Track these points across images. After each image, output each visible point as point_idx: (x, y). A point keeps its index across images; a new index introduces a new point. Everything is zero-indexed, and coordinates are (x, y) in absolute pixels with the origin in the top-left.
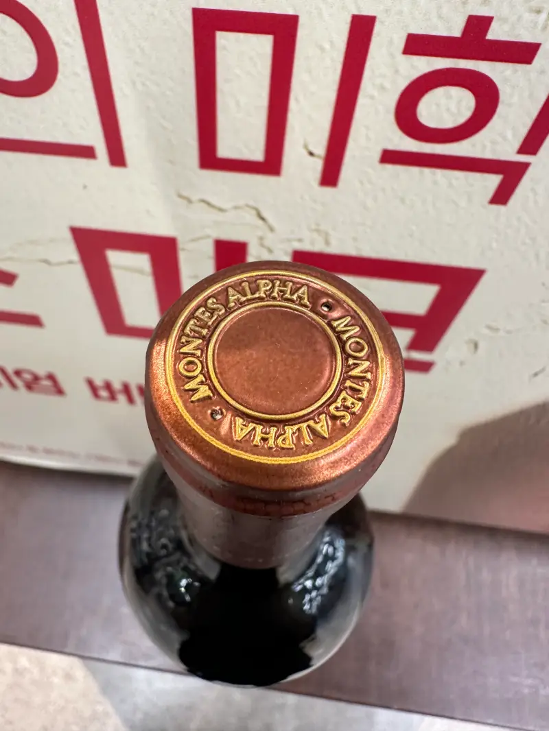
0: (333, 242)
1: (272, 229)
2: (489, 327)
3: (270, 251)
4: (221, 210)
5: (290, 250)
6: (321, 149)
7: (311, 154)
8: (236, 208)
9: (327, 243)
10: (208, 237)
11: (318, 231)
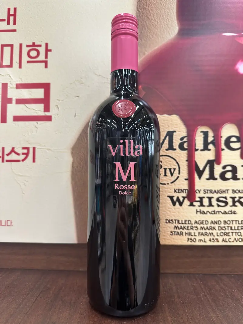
0: (23, 81)
1: (12, 79)
2: (58, 100)
3: (12, 85)
4: (3, 76)
5: (15, 84)
6: (18, 62)
7: (17, 63)
8: (6, 75)
9: (22, 81)
10: (1, 83)
11: (20, 78)
